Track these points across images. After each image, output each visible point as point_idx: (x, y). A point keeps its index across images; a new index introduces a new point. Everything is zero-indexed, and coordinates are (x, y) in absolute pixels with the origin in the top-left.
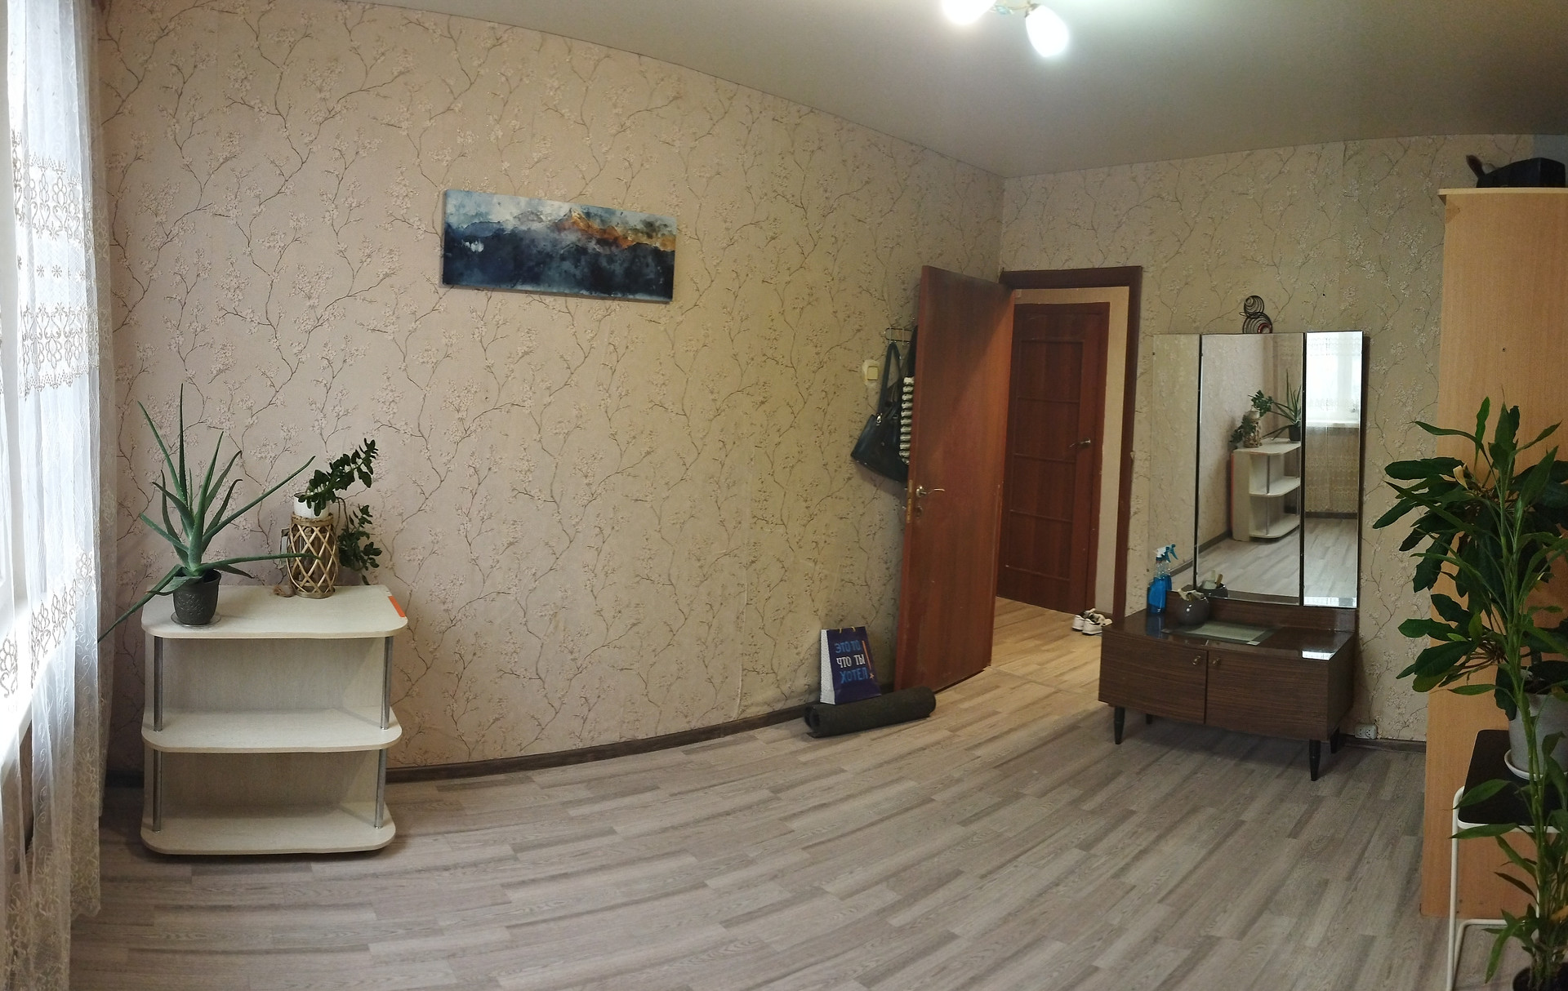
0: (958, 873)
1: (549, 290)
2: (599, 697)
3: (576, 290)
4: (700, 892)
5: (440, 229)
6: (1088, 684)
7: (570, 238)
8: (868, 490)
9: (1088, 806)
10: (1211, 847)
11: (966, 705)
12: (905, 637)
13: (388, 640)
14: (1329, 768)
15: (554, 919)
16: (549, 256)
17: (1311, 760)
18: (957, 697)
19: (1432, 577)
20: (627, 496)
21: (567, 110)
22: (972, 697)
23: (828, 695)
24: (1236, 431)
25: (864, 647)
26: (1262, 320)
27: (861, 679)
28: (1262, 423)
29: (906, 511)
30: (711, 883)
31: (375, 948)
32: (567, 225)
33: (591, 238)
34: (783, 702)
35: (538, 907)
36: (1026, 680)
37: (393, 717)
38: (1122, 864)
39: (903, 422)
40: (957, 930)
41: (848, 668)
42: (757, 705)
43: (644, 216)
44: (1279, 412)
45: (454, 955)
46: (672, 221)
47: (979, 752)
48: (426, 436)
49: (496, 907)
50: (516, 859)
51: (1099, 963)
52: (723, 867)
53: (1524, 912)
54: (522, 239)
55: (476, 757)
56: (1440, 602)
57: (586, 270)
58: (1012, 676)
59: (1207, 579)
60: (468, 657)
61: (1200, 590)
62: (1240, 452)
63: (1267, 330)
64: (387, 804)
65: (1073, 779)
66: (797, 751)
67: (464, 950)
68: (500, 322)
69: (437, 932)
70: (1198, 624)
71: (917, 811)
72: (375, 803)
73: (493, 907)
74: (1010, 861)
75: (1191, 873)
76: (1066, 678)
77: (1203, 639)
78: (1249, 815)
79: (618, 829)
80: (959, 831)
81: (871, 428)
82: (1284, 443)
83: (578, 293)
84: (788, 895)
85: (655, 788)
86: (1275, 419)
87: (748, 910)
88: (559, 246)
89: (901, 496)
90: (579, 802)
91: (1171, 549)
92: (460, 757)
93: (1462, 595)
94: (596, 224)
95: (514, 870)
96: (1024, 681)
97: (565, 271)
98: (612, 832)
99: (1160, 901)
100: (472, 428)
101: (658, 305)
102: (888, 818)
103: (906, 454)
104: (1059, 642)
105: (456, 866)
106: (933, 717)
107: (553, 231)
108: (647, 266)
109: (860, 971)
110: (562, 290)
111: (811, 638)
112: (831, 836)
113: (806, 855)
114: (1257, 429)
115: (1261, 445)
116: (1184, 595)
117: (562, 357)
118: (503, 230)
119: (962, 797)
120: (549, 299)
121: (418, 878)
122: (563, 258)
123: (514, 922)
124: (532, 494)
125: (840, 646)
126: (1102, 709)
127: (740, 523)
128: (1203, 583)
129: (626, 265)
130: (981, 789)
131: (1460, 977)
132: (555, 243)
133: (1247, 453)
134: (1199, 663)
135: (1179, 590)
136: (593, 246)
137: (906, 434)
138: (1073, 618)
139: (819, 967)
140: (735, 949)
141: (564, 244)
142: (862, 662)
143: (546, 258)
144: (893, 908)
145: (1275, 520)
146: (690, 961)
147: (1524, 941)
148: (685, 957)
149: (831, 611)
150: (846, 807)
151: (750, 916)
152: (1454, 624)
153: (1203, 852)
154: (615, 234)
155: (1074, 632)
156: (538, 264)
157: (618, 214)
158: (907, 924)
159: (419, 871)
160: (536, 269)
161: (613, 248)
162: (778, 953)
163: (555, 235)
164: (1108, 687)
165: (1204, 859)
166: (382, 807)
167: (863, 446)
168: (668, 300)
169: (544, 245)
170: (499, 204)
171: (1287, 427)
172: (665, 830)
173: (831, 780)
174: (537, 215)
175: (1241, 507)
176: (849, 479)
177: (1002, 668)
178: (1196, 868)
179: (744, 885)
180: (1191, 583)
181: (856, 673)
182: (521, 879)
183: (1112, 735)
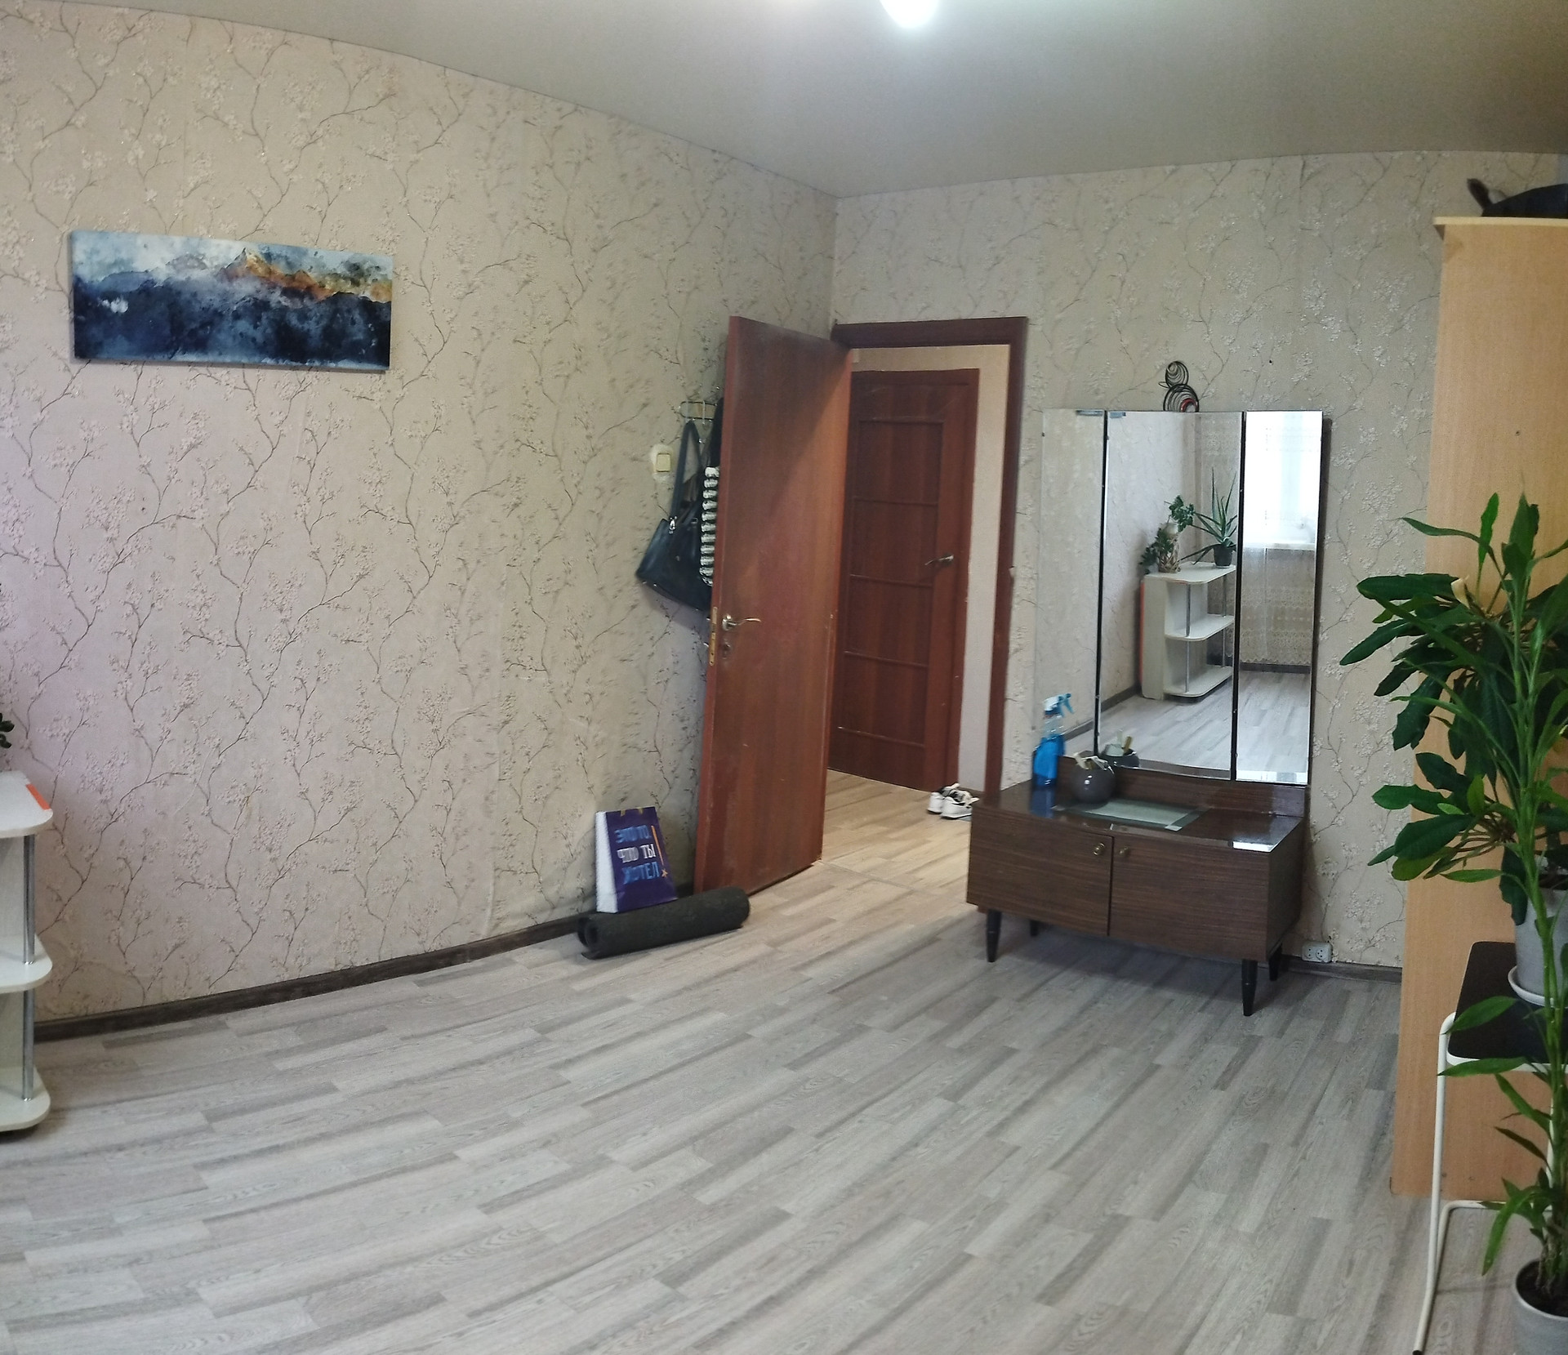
0: (787, 1131)
1: (220, 359)
2: (307, 909)
3: (256, 359)
4: (449, 1167)
5: (66, 284)
6: (951, 882)
7: (245, 288)
8: (657, 621)
9: (955, 1041)
10: (1116, 1098)
11: (789, 912)
12: (708, 819)
13: (28, 841)
14: (1268, 1000)
15: (265, 1208)
16: (218, 314)
17: (1244, 987)
18: (779, 900)
19: (1419, 730)
20: (336, 636)
21: (232, 117)
22: (797, 901)
23: (607, 901)
24: (1148, 549)
25: (655, 835)
26: (1186, 395)
27: (650, 877)
28: (1182, 541)
29: (708, 650)
30: (464, 1154)
31: (32, 1257)
32: (240, 271)
33: (274, 288)
34: (549, 912)
35: (244, 1192)
36: (868, 877)
37: (39, 947)
38: (1001, 1117)
39: (704, 528)
40: (788, 1207)
41: (633, 864)
42: (516, 916)
43: (347, 256)
44: (1203, 526)
45: (137, 1261)
46: (384, 260)
47: (811, 973)
48: (65, 565)
49: (189, 1195)
50: (211, 1131)
51: (973, 1249)
52: (477, 1133)
53: (1532, 1180)
54: (179, 293)
55: (153, 999)
56: (1428, 763)
57: (269, 331)
58: (850, 873)
59: (1112, 740)
60: (136, 863)
61: (1103, 756)
62: (1155, 579)
63: (1192, 408)
64: (39, 1071)
65: (931, 1008)
66: (568, 978)
67: (150, 1253)
68: (156, 407)
69: (116, 1231)
70: (1101, 802)
71: (729, 1051)
72: (21, 1069)
73: (184, 1196)
74: (853, 1115)
75: (1093, 1131)
76: (921, 874)
77: (1106, 822)
78: (1168, 1057)
79: (339, 1085)
80: (786, 1076)
81: (662, 535)
82: (1207, 568)
83: (260, 362)
84: (564, 1167)
85: (381, 1030)
86: (1197, 536)
87: (513, 1189)
88: (231, 301)
89: (703, 631)
90: (289, 1052)
91: (1064, 701)
92: (130, 1000)
93: (1456, 756)
94: (280, 269)
95: (207, 1145)
96: (865, 880)
97: (241, 334)
98: (332, 1089)
99: (1054, 1167)
100: (127, 551)
101: (370, 375)
102: (690, 1062)
103: (708, 572)
104: (914, 828)
105: (133, 1144)
106: (746, 927)
107: (222, 280)
108: (353, 322)
109: (661, 1267)
110: (237, 359)
111: (584, 825)
112: (618, 1086)
113: (585, 1114)
114: (1175, 548)
115: (1180, 570)
116: (1081, 762)
117: (241, 449)
118: (153, 283)
119: (788, 1031)
120: (220, 372)
121: (84, 1163)
122: (237, 316)
123: (213, 1214)
124: (210, 636)
125: (624, 834)
126: (971, 915)
127: (488, 670)
128: (1107, 747)
129: (324, 322)
130: (814, 1021)
131: (1445, 1275)
132: (225, 296)
133: (1161, 579)
134: (1103, 851)
135: (1075, 755)
136: (277, 298)
137: (709, 544)
138: (928, 797)
139: (608, 1262)
140: (500, 1241)
141: (238, 297)
142: (652, 854)
143: (213, 318)
144: (702, 1180)
145: (1197, 673)
146: (440, 1260)
147: (1532, 1220)
148: (434, 1253)
149: (609, 787)
150: (636, 1048)
151: (518, 1196)
152: (1446, 794)
153: (1108, 1105)
154: (308, 280)
155: (930, 815)
156: (203, 326)
157: (311, 253)
158: (721, 1200)
159: (86, 1154)
160: (201, 332)
161: (306, 301)
162: (556, 1245)
163: (226, 286)
164: (978, 886)
165: (1108, 1115)
166: (31, 1071)
167: (652, 561)
168: (384, 368)
169: (211, 300)
170: (145, 246)
171: (1211, 547)
172: (397, 1085)
173: (613, 1014)
174: (197, 259)
175: (1154, 652)
176: (633, 607)
177: (836, 862)
178: (1098, 1125)
179: (510, 1155)
180: (1091, 749)
181: (644, 868)
182: (219, 1156)
183: (983, 949)
